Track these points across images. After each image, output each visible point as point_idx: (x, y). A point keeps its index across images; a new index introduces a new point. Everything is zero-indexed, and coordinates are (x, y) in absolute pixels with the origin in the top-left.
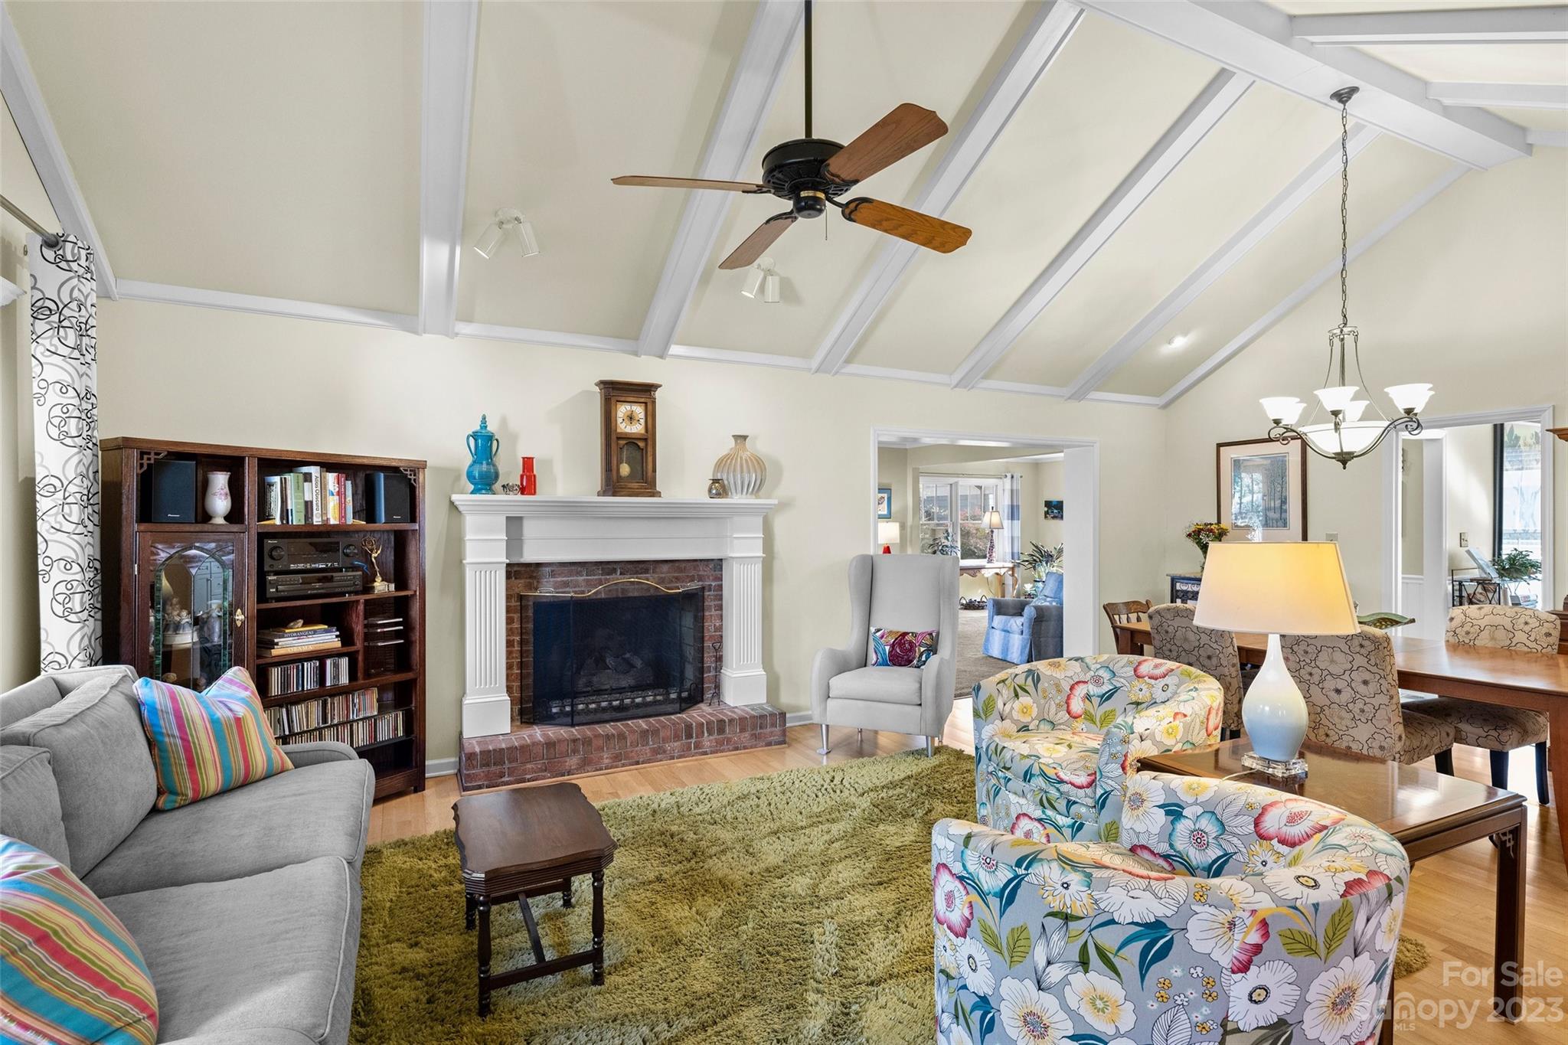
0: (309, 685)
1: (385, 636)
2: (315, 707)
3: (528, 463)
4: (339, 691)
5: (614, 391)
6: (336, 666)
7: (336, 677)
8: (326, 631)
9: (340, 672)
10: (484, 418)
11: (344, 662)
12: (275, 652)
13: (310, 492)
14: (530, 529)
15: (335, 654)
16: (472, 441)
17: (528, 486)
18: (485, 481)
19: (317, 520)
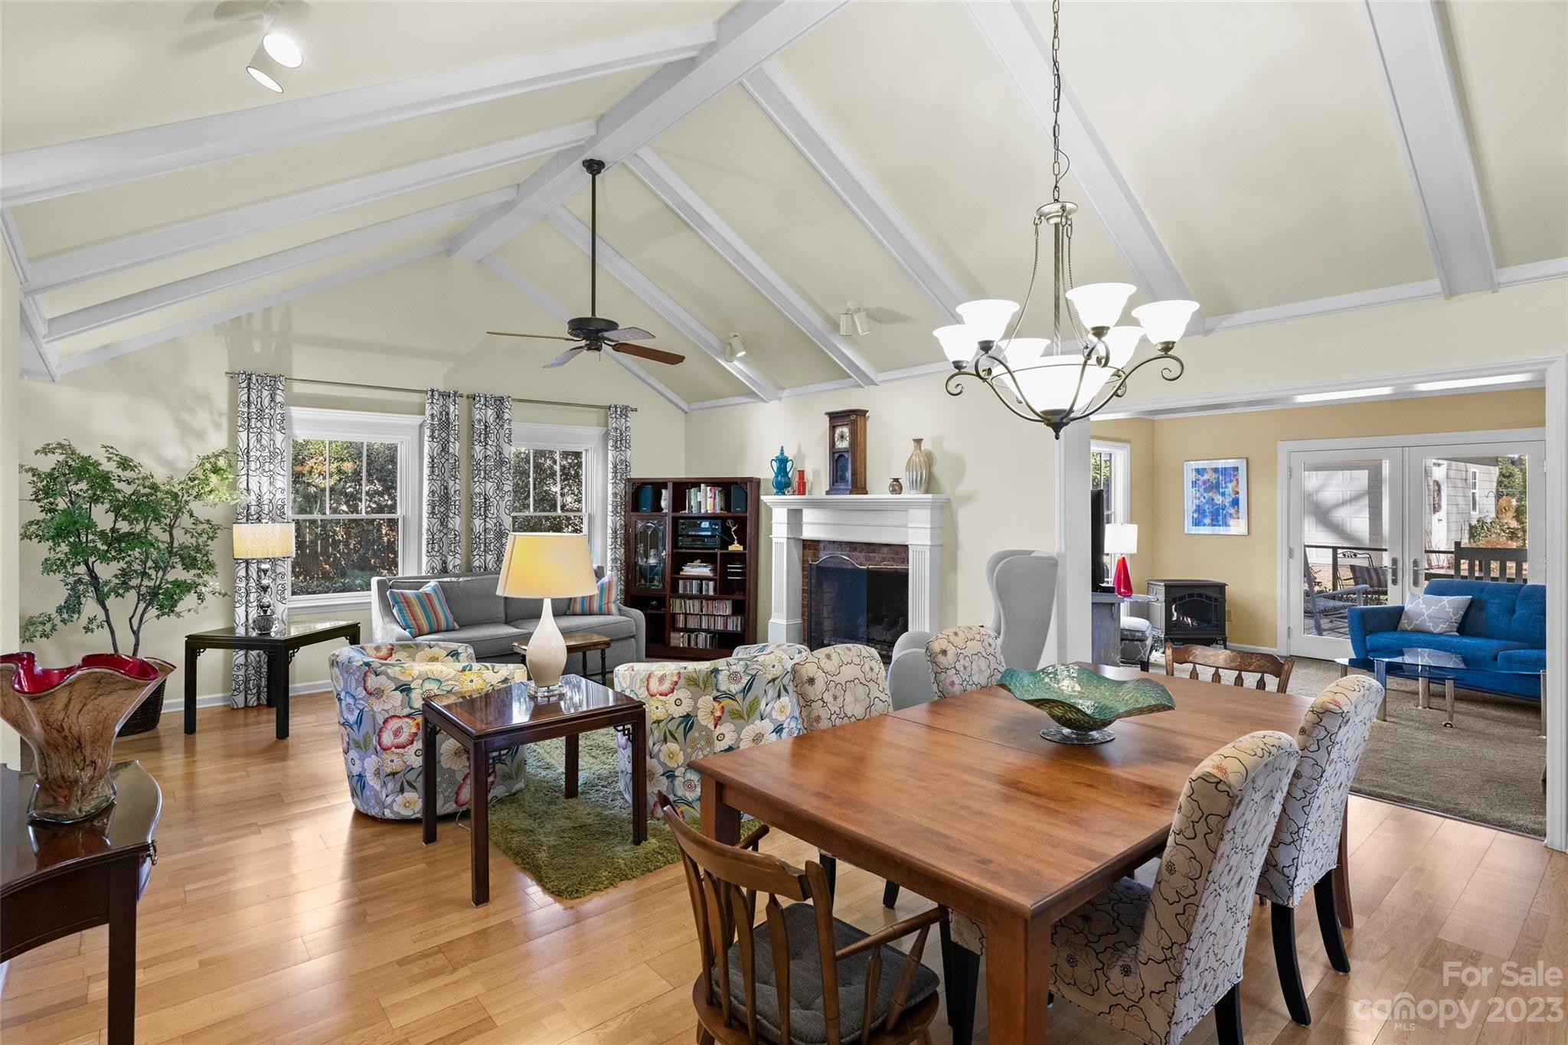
0: (695, 591)
1: (733, 574)
2: (697, 603)
3: (802, 474)
4: (708, 598)
5: (836, 418)
6: (708, 585)
7: (707, 591)
8: (705, 567)
9: (710, 589)
10: (782, 448)
11: (711, 584)
12: (681, 573)
13: (700, 497)
14: (808, 515)
15: (708, 579)
16: (775, 465)
17: (802, 489)
18: (782, 487)
19: (703, 511)
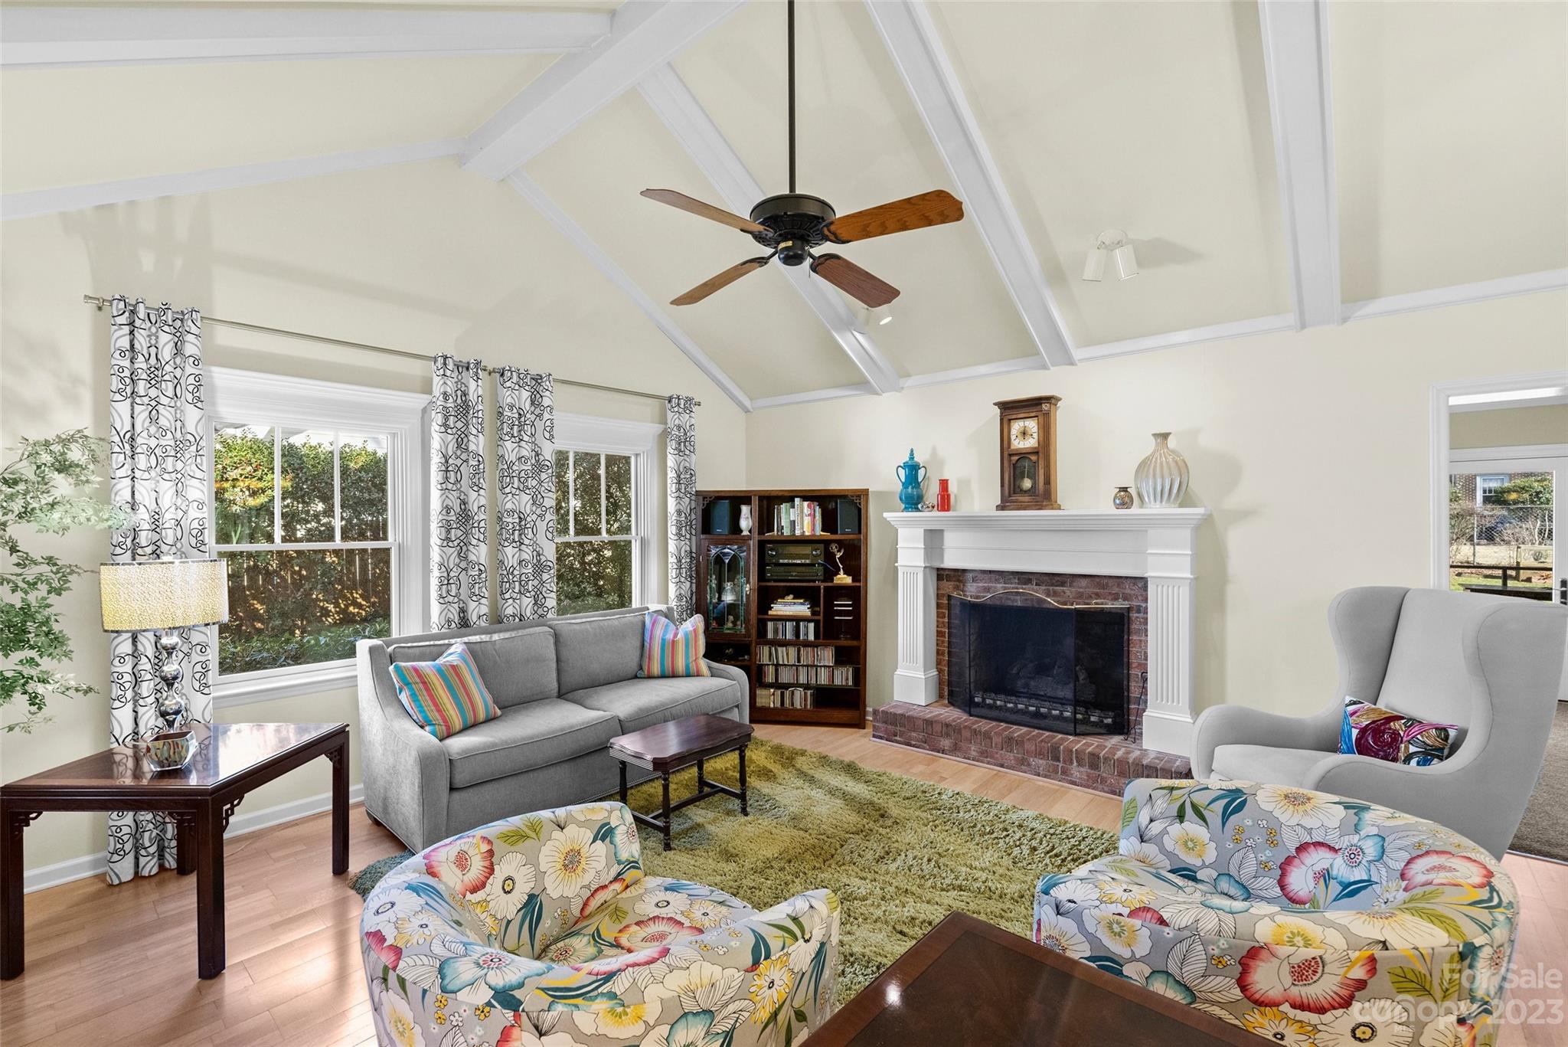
0: (789, 636)
1: (841, 613)
2: (792, 651)
3: (944, 484)
4: (807, 644)
5: (1010, 409)
6: (807, 628)
7: (807, 634)
8: (801, 604)
9: (810, 632)
10: (912, 451)
11: (811, 626)
12: (770, 612)
13: (793, 514)
14: (951, 539)
15: (807, 620)
16: (902, 472)
17: (945, 502)
18: (913, 502)
19: (798, 532)
